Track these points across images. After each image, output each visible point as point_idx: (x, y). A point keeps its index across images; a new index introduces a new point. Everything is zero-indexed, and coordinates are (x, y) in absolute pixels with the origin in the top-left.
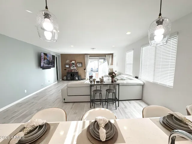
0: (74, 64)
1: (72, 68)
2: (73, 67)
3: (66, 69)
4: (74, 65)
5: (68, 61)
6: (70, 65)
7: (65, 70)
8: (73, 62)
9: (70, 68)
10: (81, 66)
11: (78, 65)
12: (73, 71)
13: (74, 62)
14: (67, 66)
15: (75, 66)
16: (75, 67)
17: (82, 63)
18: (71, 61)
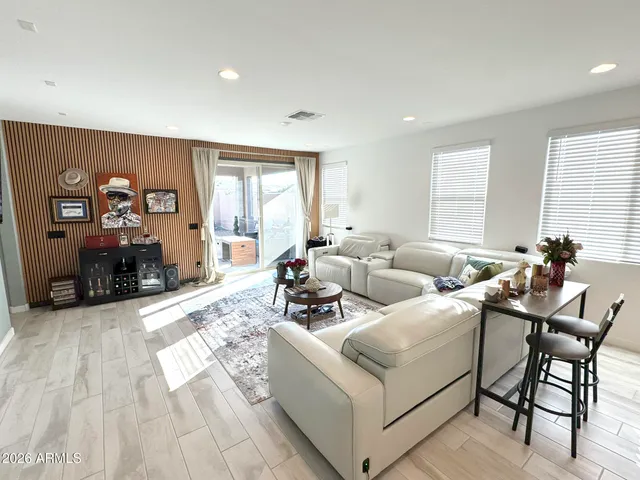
0: (124, 197)
1: (109, 222)
2: (121, 213)
3: (62, 228)
4: (128, 204)
5: (76, 179)
6: (96, 204)
7: (52, 235)
8: (119, 183)
9: (91, 218)
10: (173, 209)
11: (150, 203)
12: (124, 242)
13: (125, 182)
14: (73, 211)
15: (135, 210)
16: (133, 217)
17: (175, 192)
18: (102, 178)
